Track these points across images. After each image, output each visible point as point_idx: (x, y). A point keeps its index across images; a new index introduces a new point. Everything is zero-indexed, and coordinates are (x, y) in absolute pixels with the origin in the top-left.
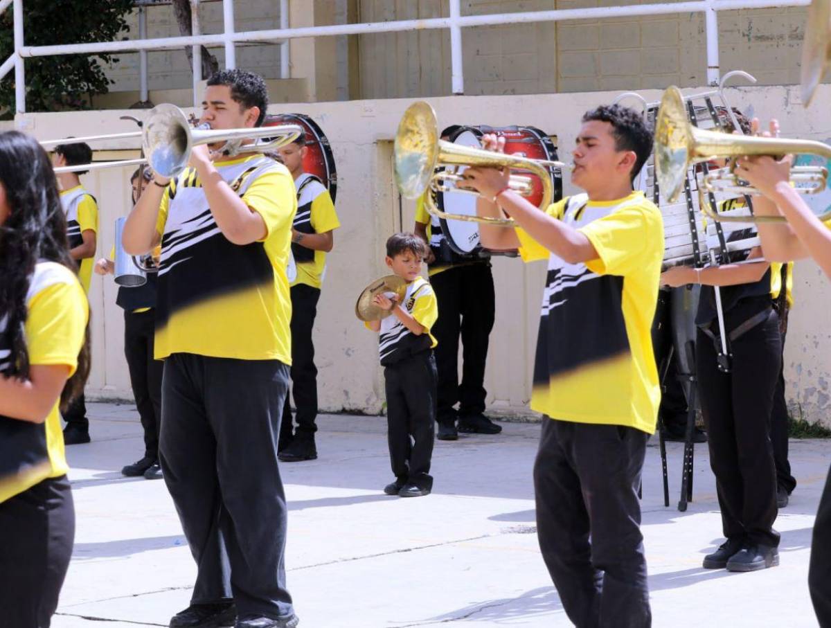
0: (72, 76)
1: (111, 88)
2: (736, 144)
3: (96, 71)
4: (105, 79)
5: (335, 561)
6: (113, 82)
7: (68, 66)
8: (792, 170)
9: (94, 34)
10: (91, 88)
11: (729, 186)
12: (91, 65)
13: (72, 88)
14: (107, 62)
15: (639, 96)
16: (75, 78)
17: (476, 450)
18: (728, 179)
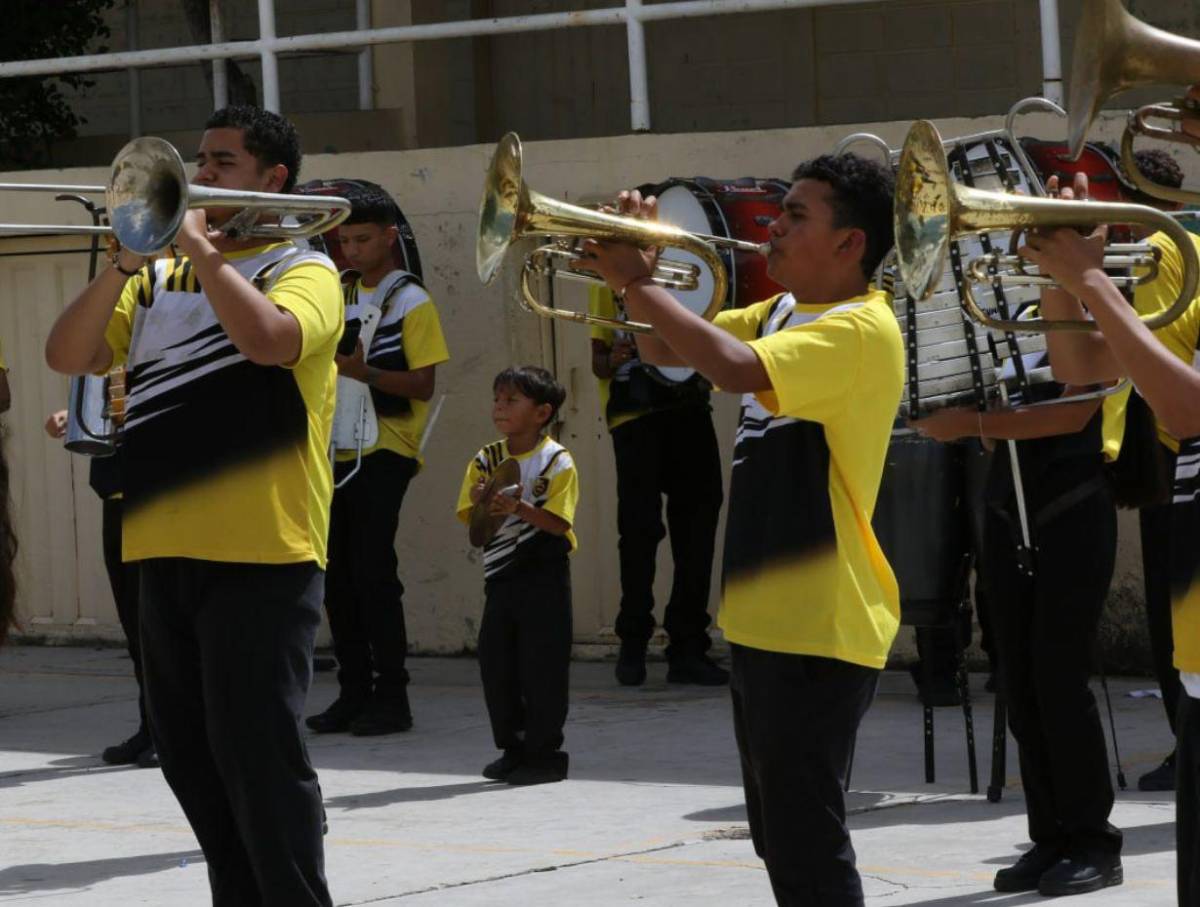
0: (17, 112)
1: (81, 130)
2: (1021, 209)
3: (55, 102)
4: (72, 116)
5: (433, 889)
6: (84, 121)
7: (11, 96)
8: (1106, 249)
9: (52, 43)
10: (49, 131)
11: (1010, 275)
12: (48, 94)
13: (16, 131)
14: (75, 87)
15: (877, 138)
16: (21, 115)
17: (675, 711)
18: (1008, 263)
